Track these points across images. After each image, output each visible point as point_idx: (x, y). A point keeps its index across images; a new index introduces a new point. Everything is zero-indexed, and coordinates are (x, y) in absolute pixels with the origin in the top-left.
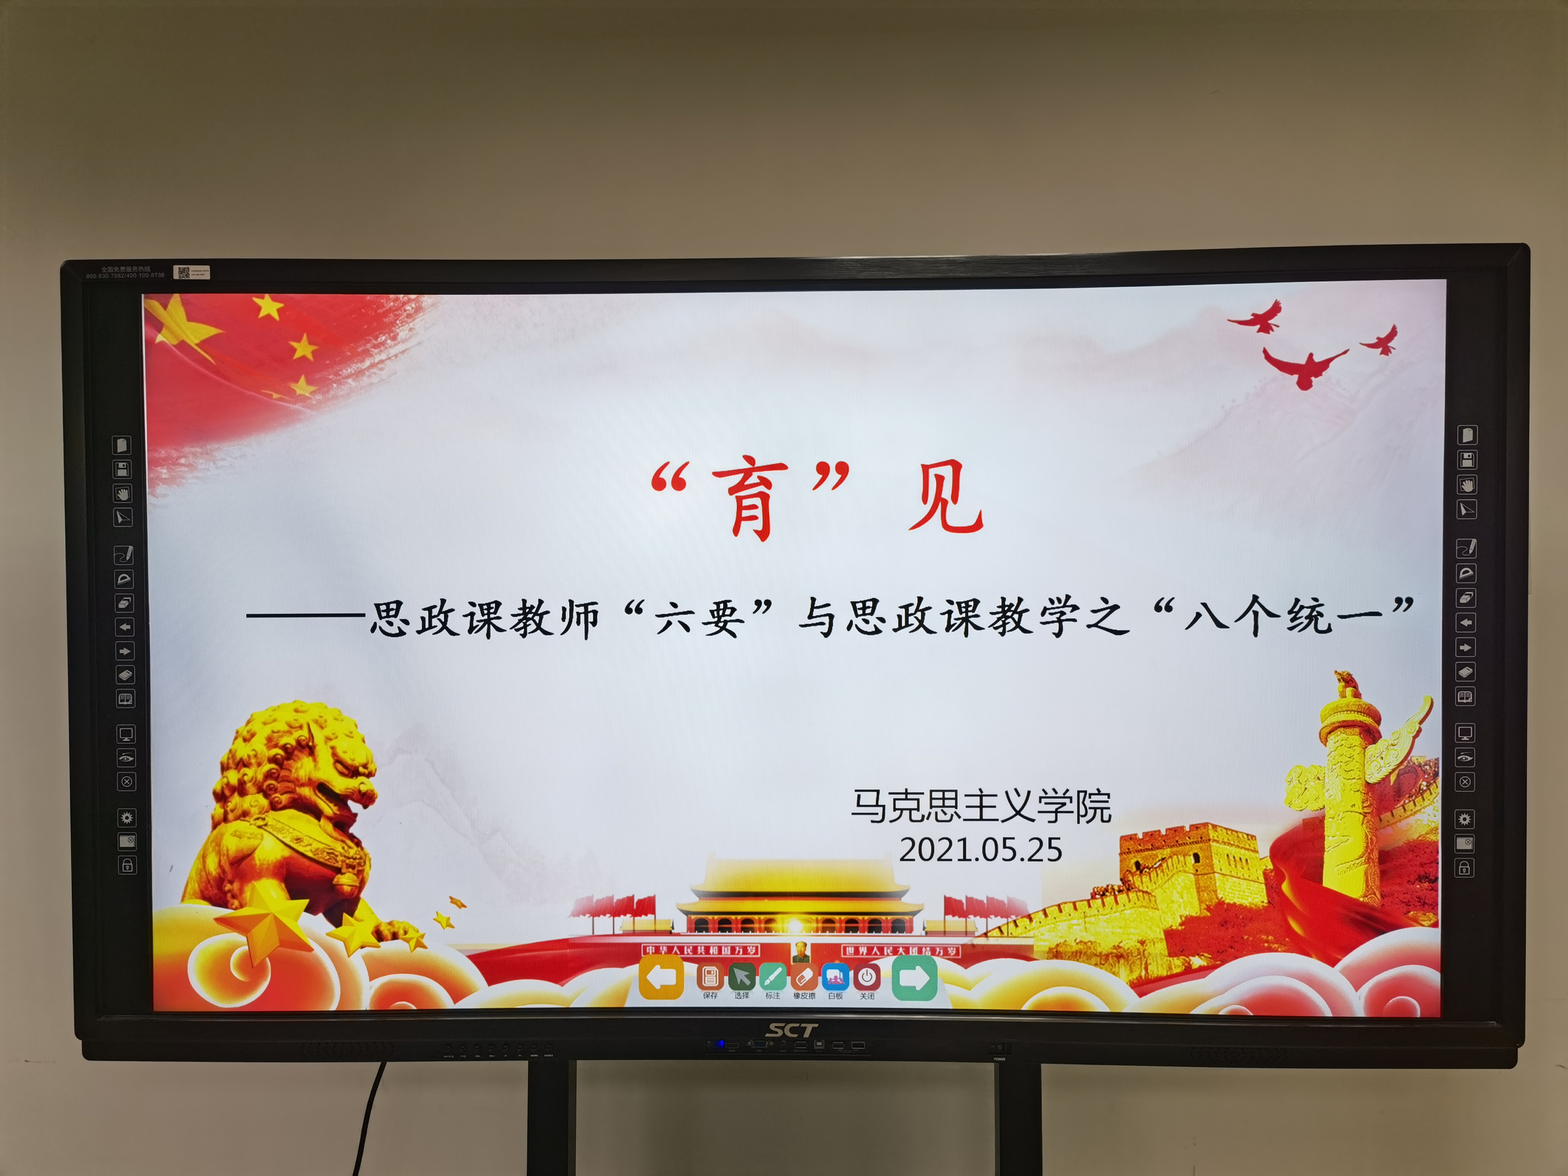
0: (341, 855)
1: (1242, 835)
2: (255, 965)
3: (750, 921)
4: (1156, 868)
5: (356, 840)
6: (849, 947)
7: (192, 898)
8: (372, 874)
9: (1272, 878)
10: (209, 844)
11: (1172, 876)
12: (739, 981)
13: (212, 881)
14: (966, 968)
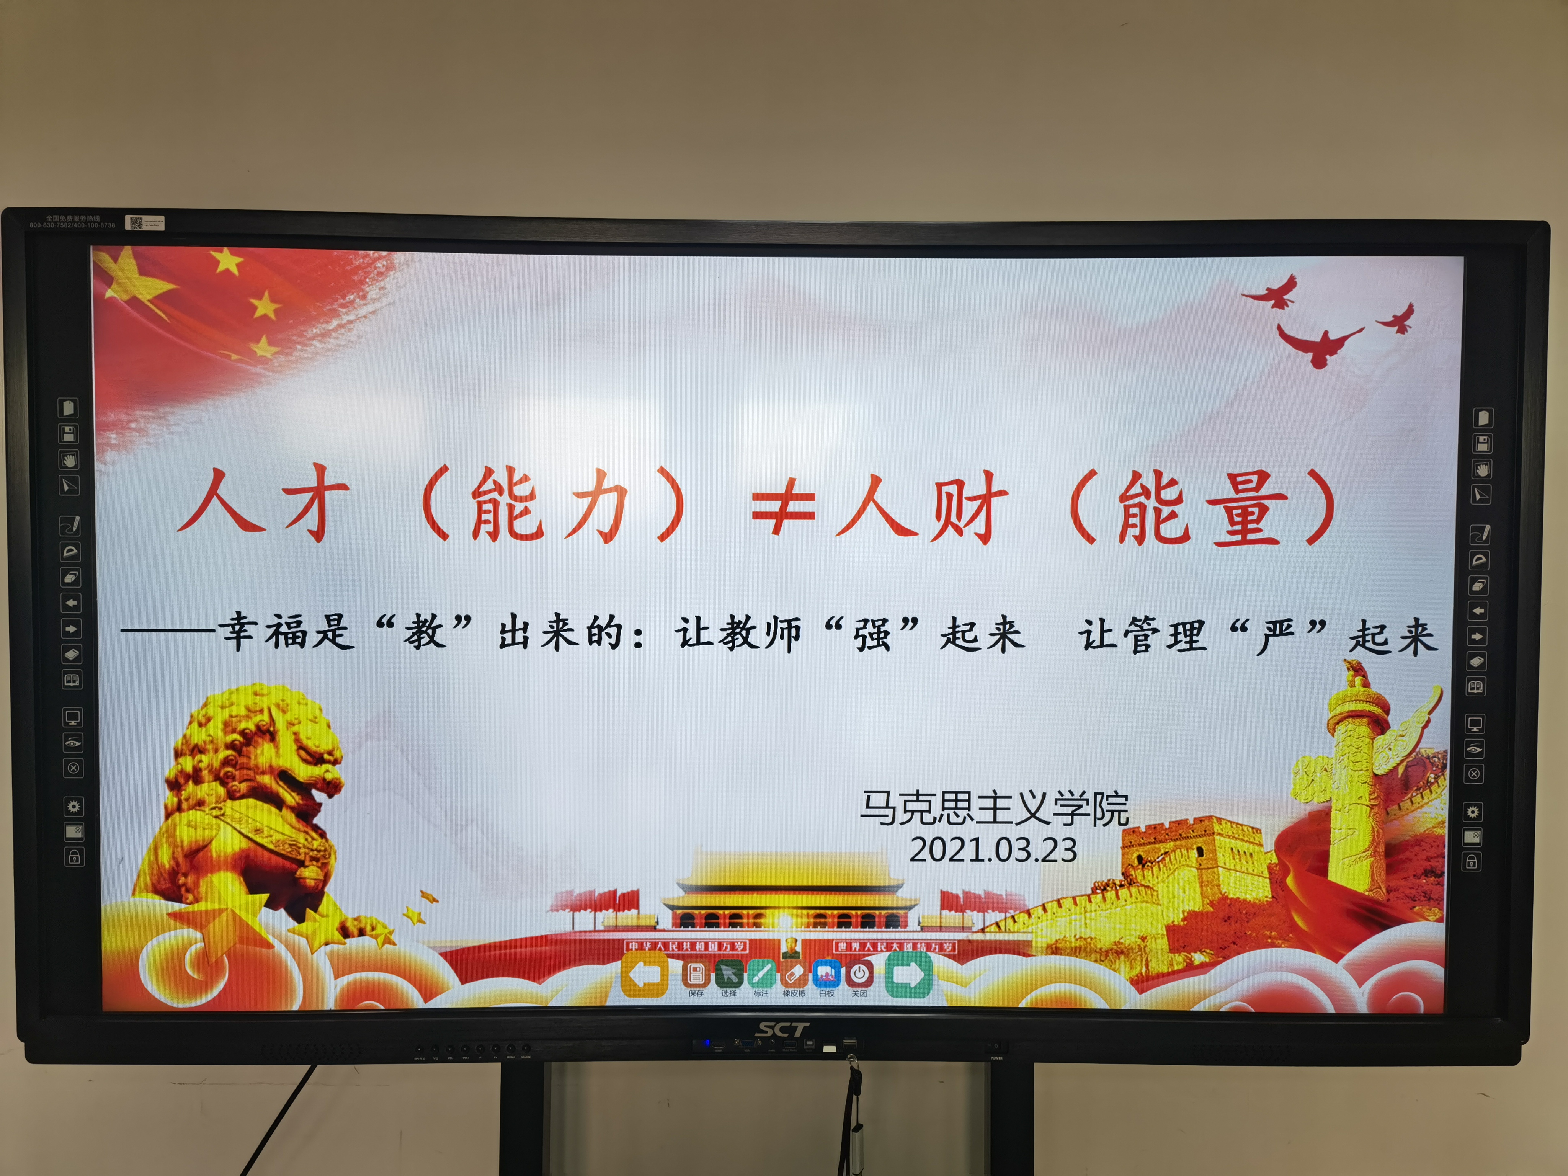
0: (304, 847)
1: (1247, 829)
2: (210, 963)
3: (739, 916)
4: (1158, 862)
5: (320, 831)
6: (841, 942)
7: (143, 892)
8: (337, 867)
9: (1276, 872)
10: (162, 835)
11: (1175, 871)
12: (726, 978)
13: (165, 875)
14: (962, 965)
